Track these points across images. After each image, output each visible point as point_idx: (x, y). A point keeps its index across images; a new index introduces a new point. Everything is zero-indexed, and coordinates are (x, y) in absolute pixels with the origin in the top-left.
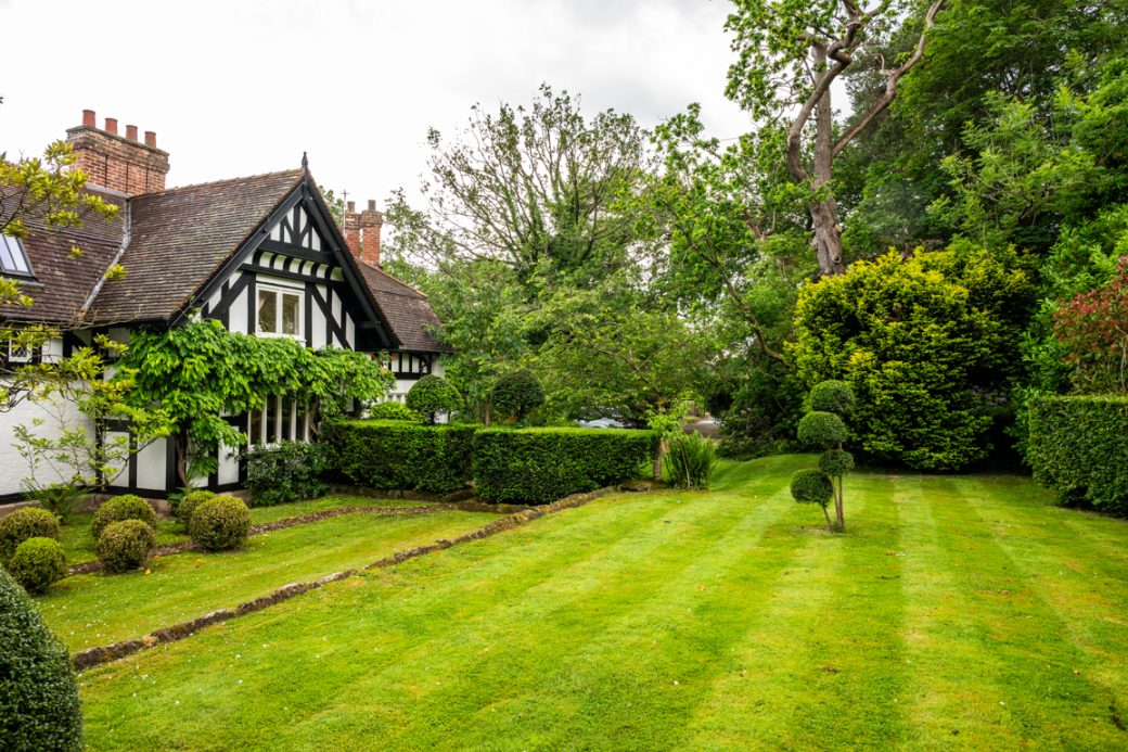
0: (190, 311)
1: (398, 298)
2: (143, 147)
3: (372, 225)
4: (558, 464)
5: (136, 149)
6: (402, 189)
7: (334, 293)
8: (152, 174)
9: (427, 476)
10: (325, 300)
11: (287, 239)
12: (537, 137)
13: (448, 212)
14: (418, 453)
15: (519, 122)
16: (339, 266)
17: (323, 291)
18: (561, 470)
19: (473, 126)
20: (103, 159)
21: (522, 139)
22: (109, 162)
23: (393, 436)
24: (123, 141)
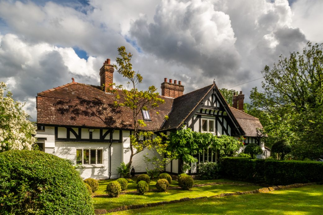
0: (183, 126)
1: (248, 120)
2: (178, 86)
3: (241, 99)
4: (294, 173)
5: (176, 86)
6: (256, 87)
7: (224, 119)
8: (180, 92)
9: (250, 175)
10: (222, 121)
11: (210, 105)
12: (304, 62)
13: (272, 92)
14: (247, 167)
15: (297, 58)
16: (225, 111)
17: (221, 119)
18: (295, 175)
19: (280, 63)
20: (168, 90)
21: (298, 63)
22: (170, 90)
23: (239, 162)
24: (173, 85)
